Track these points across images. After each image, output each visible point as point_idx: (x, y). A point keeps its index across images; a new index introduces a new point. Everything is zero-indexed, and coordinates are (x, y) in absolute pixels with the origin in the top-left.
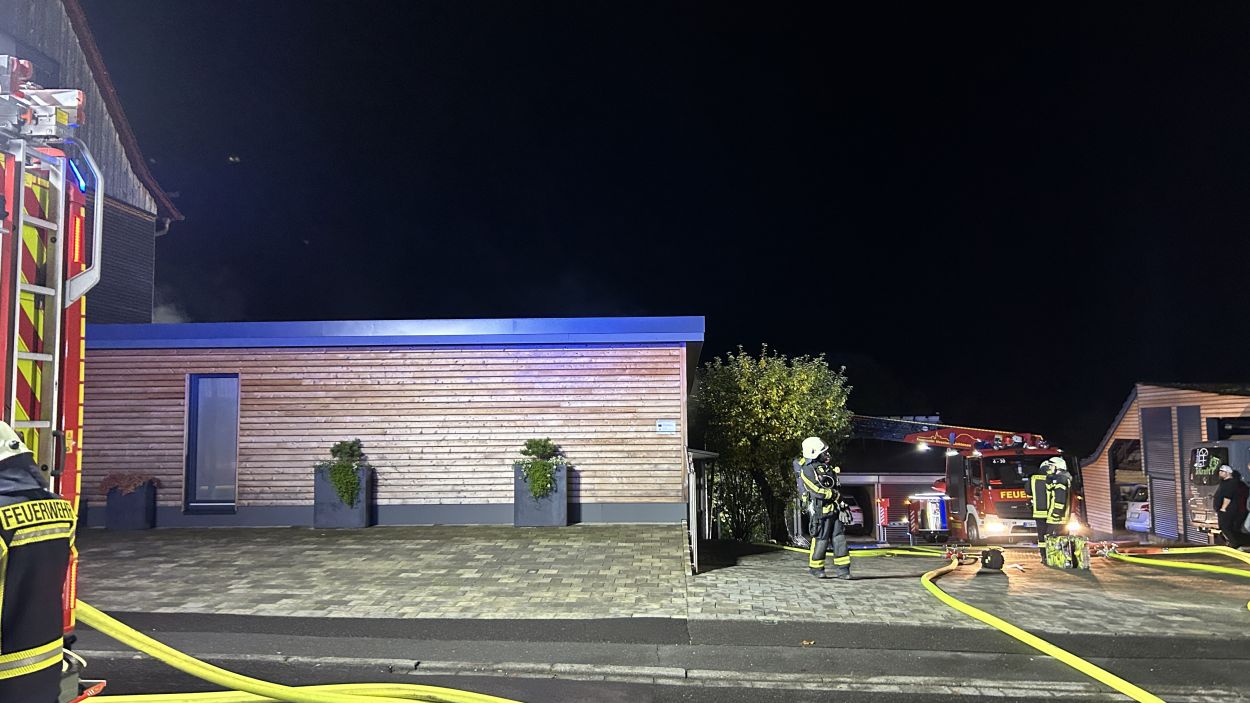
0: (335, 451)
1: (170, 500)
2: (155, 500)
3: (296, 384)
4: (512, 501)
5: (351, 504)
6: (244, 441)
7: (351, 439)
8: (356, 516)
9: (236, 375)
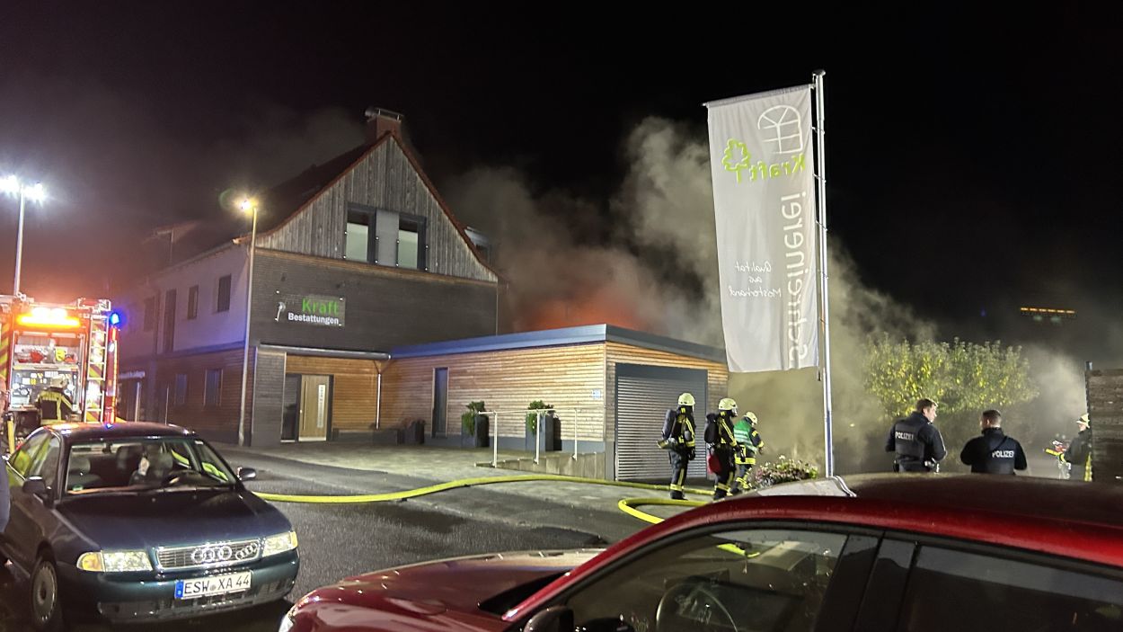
0: (469, 407)
1: (428, 432)
2: (423, 430)
3: (464, 373)
4: (524, 436)
5: (472, 434)
6: (450, 402)
7: (479, 401)
8: (474, 440)
9: (446, 369)
